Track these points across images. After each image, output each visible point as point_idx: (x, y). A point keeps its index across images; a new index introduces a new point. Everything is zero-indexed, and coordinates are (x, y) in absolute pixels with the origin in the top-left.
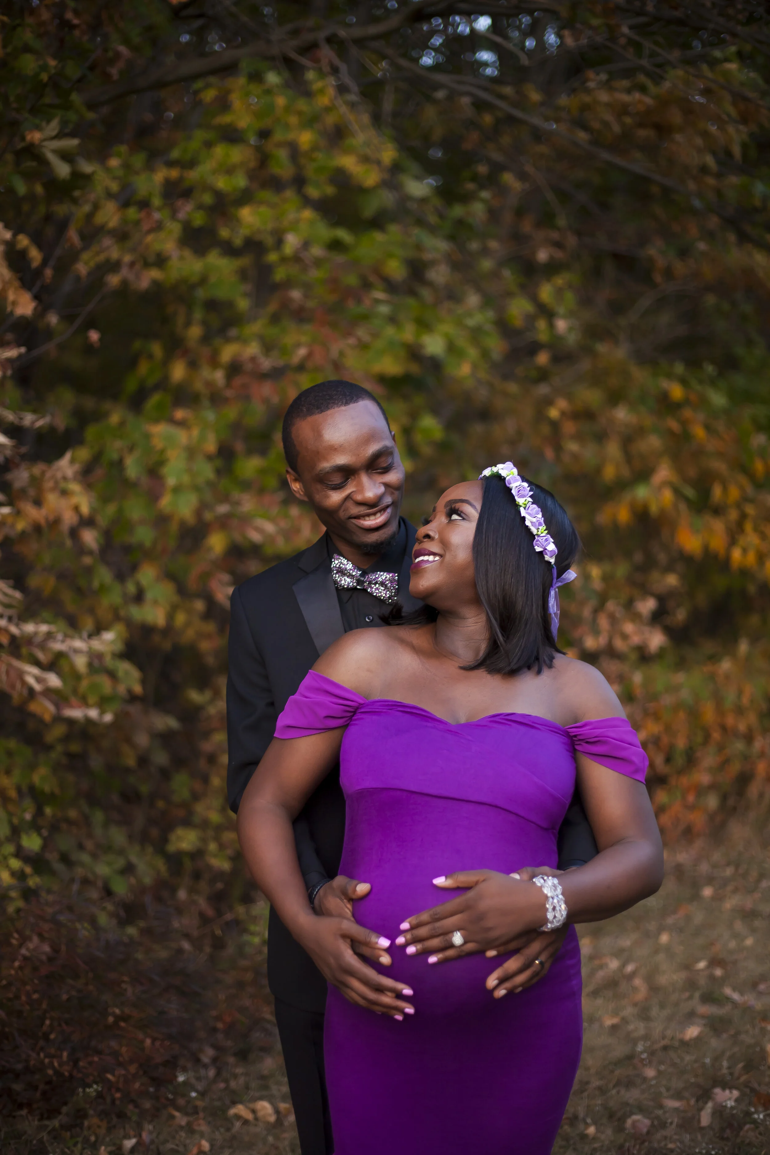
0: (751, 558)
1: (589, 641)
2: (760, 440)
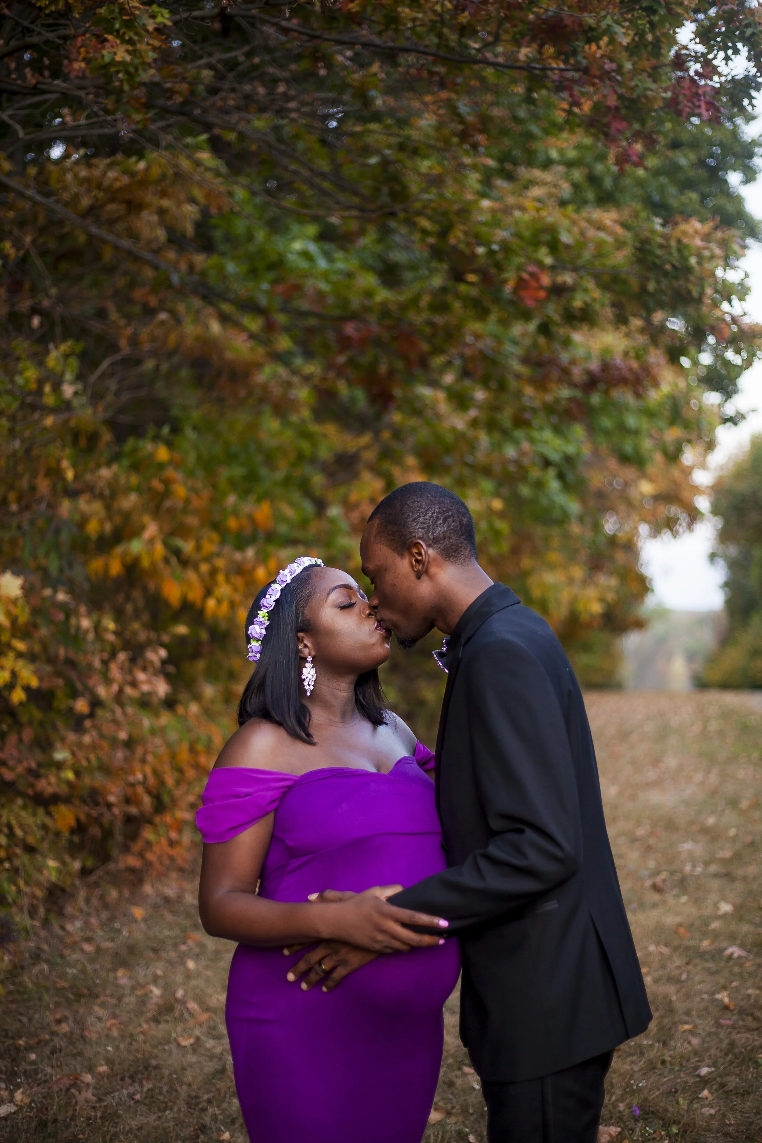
0: (225, 607)
1: (102, 691)
2: (231, 499)
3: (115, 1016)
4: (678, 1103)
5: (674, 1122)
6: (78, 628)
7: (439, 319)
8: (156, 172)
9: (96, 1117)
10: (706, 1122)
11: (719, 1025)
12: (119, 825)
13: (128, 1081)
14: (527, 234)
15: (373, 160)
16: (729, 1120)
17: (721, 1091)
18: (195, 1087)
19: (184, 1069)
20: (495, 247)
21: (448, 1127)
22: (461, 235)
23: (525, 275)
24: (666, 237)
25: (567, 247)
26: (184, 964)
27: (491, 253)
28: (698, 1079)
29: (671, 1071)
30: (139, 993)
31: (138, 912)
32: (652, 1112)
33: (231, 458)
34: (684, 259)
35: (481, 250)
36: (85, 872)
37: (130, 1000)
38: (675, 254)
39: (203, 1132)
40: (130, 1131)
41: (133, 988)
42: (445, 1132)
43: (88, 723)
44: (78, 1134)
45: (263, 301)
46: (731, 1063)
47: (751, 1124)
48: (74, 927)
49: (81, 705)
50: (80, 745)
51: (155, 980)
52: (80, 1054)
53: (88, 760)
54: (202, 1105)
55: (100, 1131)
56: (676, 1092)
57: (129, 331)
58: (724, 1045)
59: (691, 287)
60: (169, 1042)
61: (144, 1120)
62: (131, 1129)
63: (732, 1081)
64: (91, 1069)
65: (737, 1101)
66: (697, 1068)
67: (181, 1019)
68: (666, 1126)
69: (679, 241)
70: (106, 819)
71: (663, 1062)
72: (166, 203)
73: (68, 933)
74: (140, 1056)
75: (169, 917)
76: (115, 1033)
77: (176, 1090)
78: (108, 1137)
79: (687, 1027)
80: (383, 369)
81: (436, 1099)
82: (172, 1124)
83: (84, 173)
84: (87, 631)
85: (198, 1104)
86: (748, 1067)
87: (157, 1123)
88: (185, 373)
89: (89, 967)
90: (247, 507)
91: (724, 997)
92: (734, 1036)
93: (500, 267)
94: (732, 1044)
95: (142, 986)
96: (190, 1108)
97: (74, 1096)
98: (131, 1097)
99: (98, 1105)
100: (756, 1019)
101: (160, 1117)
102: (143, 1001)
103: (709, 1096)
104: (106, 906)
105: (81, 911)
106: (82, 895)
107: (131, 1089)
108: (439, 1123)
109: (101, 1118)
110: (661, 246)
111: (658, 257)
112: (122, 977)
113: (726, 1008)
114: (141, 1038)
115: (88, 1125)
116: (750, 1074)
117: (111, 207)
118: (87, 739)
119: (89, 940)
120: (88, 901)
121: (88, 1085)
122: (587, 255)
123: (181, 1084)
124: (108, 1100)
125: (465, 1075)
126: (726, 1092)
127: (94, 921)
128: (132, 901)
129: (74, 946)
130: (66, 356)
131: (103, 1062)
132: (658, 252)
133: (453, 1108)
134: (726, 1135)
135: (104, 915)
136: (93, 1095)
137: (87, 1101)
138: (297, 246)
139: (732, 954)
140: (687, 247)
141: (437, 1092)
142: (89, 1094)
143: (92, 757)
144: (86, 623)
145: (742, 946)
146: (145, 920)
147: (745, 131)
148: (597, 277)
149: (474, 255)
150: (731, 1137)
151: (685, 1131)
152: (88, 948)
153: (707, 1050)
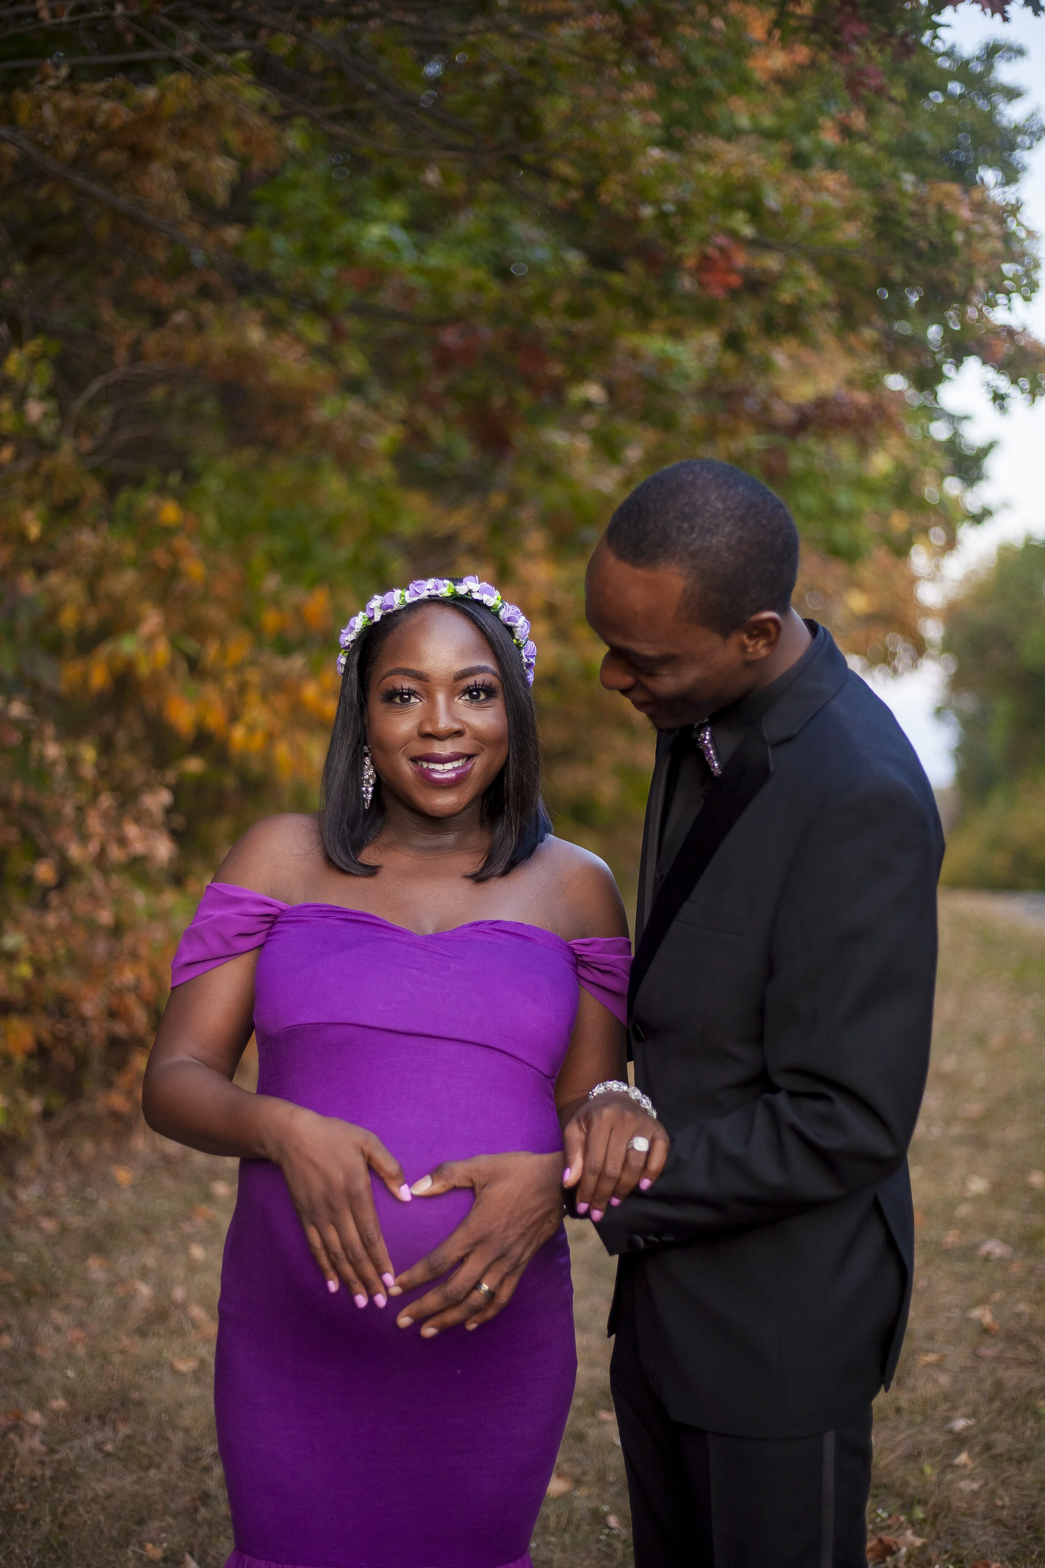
0: (258, 741)
1: (75, 851)
2: (271, 582)
3: (81, 1325)
4: (922, 1472)
5: (919, 1502)
6: (42, 758)
7: (581, 327)
8: (172, 104)
9: (43, 1477)
10: (967, 1502)
11: (976, 1356)
12: (97, 1049)
13: (96, 1422)
14: (714, 191)
15: (491, 80)
16: (1002, 1498)
17: (985, 1456)
18: (195, 1434)
19: (180, 1406)
20: (669, 207)
21: (576, 1504)
22: (619, 190)
23: (711, 251)
24: (920, 201)
25: (774, 215)
26: (185, 1249)
27: (662, 216)
28: (950, 1437)
29: (911, 1424)
30: (120, 1291)
31: (123, 1175)
32: (885, 1486)
33: (272, 526)
34: (947, 233)
35: (647, 211)
36: (47, 1114)
37: (106, 1302)
38: (934, 226)
39: (205, 1504)
40: (94, 1500)
41: (111, 1285)
42: (572, 1511)
43: (54, 899)
44: (14, 1504)
45: (324, 293)
46: (1000, 1412)
47: (1034, 1506)
48: (29, 1194)
49: (45, 872)
50: (42, 929)
51: (144, 1274)
52: (26, 1381)
53: (53, 950)
54: (205, 1462)
55: (49, 1499)
56: (919, 1454)
57: (128, 337)
58: (988, 1385)
59: (952, 277)
60: (158, 1364)
61: (116, 1483)
62: (97, 1496)
63: (1002, 1441)
64: (40, 1405)
65: (1012, 1470)
66: (948, 1420)
67: (179, 1332)
68: (907, 1507)
69: (940, 207)
70: (79, 1039)
71: (898, 1410)
72: (187, 155)
73: (20, 1204)
74: (115, 1385)
75: (168, 1183)
76: (81, 1350)
77: (167, 1439)
78: (60, 1509)
79: (931, 1358)
80: (498, 401)
81: (559, 1458)
82: (158, 1490)
83: (67, 102)
84: (54, 763)
85: (198, 1460)
86: (1024, 1422)
87: (136, 1487)
88: (210, 406)
89: (47, 1254)
90: (295, 596)
91: (983, 1314)
92: (1001, 1373)
93: (673, 237)
94: (999, 1385)
95: (122, 1281)
96: (186, 1465)
97: (13, 1444)
98: (99, 1447)
99: (47, 1459)
100: (1033, 1348)
101: (140, 1479)
102: (124, 1304)
103: (969, 1462)
104: (76, 1164)
105: (39, 1171)
106: (41, 1149)
107: (99, 1436)
108: (563, 1497)
109: (52, 1478)
110: (913, 214)
111: (907, 229)
112: (95, 1268)
113: (985, 1331)
114: (117, 1359)
115: (32, 1489)
116: (1029, 1429)
117: (107, 156)
118: (51, 920)
119: (49, 1214)
120: (51, 1158)
121: (35, 1428)
122: (802, 225)
123: (174, 1427)
124: (65, 1452)
125: (602, 1423)
126: (994, 1457)
127: (59, 1187)
128: (117, 1160)
129: (29, 1222)
130: (34, 360)
131: (59, 1394)
132: (909, 222)
133: (584, 1473)
134: (999, 1522)
135: (75, 1179)
136: (43, 1443)
137: (32, 1452)
138: (376, 231)
139: (989, 1254)
140: (951, 217)
141: (561, 1448)
142: (35, 1442)
143: (59, 943)
144: (52, 751)
145: (1005, 1241)
146: (134, 1187)
147: (1006, 112)
148: (815, 260)
149: (636, 221)
150: (1005, 1526)
151: (936, 1516)
152: (49, 1225)
153: (962, 1392)
